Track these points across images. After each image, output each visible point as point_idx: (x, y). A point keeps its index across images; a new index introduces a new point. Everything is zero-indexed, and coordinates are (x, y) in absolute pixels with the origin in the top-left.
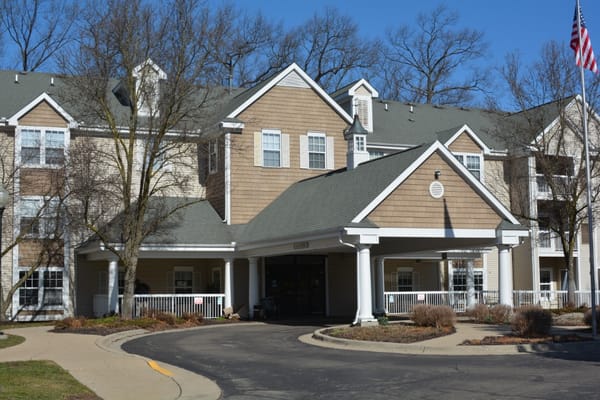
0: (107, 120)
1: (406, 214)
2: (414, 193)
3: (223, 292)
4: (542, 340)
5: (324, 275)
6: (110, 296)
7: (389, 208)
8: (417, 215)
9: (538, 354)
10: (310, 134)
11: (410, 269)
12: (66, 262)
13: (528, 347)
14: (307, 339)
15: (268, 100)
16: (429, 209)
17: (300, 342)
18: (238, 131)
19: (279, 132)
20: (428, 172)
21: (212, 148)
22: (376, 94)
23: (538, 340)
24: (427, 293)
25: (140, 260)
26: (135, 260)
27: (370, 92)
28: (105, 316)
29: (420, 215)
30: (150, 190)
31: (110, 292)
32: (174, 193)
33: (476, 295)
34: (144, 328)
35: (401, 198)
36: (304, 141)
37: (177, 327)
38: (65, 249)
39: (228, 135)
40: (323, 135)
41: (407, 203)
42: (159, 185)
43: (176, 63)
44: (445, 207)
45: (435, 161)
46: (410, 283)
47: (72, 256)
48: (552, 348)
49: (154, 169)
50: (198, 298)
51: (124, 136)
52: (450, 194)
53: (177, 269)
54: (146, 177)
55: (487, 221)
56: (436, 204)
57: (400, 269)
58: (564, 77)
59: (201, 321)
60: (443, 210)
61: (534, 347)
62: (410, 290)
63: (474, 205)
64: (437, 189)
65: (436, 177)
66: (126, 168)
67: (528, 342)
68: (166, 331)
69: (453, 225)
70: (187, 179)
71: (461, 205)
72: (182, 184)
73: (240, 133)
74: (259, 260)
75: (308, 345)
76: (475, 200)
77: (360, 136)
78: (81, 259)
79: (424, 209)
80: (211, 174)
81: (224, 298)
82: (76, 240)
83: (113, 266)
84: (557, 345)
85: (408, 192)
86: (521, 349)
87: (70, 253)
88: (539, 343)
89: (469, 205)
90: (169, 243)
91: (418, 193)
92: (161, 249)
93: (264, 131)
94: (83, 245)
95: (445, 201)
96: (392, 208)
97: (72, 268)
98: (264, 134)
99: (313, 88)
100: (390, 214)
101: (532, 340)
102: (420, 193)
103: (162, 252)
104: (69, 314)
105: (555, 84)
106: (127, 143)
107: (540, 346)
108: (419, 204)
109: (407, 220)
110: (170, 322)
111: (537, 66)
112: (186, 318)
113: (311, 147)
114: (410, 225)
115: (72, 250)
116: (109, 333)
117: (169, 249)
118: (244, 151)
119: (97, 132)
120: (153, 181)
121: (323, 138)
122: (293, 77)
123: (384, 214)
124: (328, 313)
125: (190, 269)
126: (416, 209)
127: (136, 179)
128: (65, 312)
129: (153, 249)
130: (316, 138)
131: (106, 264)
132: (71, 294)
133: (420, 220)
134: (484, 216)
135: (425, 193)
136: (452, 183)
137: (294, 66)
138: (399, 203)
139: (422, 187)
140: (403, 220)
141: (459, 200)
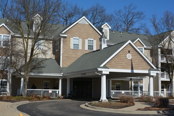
1: (118, 64)
2: (121, 57)
3: (59, 89)
4: (166, 109)
5: (92, 84)
6: (21, 89)
7: (113, 62)
9: (165, 115)
10: (88, 39)
11: (120, 83)
12: (8, 78)
13: (161, 112)
14: (83, 106)
15: (75, 27)
16: (126, 63)
17: (80, 107)
18: (65, 37)
19: (78, 38)
20: (126, 50)
21: (57, 43)
22: (110, 28)
23: (165, 109)
24: (125, 91)
26: (28, 78)
27: (108, 27)
28: (19, 96)
31: (21, 88)
33: (141, 92)
34: (29, 100)
35: (117, 59)
36: (86, 41)
37: (41, 100)
38: (8, 74)
39: (62, 39)
40: (93, 39)
41: (119, 61)
44: (132, 62)
45: (129, 47)
46: (120, 88)
47: (11, 76)
48: (169, 112)
50: (50, 91)
52: (133, 58)
53: (44, 81)
55: (146, 68)
56: (129, 61)
57: (116, 83)
58: (171, 22)
59: (50, 98)
60: (131, 63)
61: (163, 112)
62: (120, 90)
63: (141, 62)
64: (129, 56)
65: (129, 52)
67: (161, 110)
68: (37, 102)
69: (134, 69)
71: (137, 62)
73: (66, 38)
74: (71, 79)
76: (142, 60)
77: (104, 39)
78: (13, 77)
79: (125, 63)
80: (56, 51)
81: (59, 91)
82: (12, 71)
83: (22, 79)
84: (171, 111)
85: (119, 57)
86: (159, 113)
87: (10, 75)
88: (165, 110)
89: (140, 62)
90: (42, 72)
91: (123, 57)
92: (38, 74)
93: (74, 38)
94: (14, 73)
95: (131, 60)
96: (114, 62)
97: (10, 80)
98: (74, 39)
99: (90, 24)
100: (113, 64)
101: (162, 109)
102: (124, 57)
103: (38, 75)
104: (9, 95)
105: (168, 25)
107: (165, 111)
108: (123, 61)
110: (39, 99)
111: (162, 19)
112: (44, 97)
113: (89, 43)
114: (120, 68)
115: (11, 74)
117: (41, 75)
118: (67, 43)
121: (93, 40)
122: (83, 21)
123: (111, 64)
124: (93, 97)
125: (49, 81)
126: (122, 63)
128: (7, 94)
129: (36, 74)
130: (91, 40)
131: (20, 79)
132: (10, 88)
133: (123, 66)
134: (144, 66)
135: (125, 57)
136: (134, 55)
137: (84, 17)
138: (116, 61)
139: (124, 55)
140: (118, 66)
141: (137, 60)
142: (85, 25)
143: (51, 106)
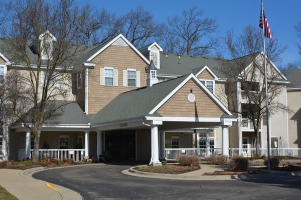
0: (26, 61)
1: (175, 110)
2: (180, 99)
3: (84, 148)
4: (243, 173)
5: (135, 139)
6: (26, 150)
7: (167, 107)
8: (181, 110)
9: (241, 180)
10: (128, 69)
11: (178, 137)
12: (4, 133)
13: (236, 176)
14: (126, 172)
15: (107, 52)
16: (187, 108)
17: (122, 173)
18: (92, 68)
19: (113, 68)
20: (188, 89)
21: (79, 76)
22: (161, 50)
23: (241, 173)
24: (186, 149)
25: (42, 132)
26: (39, 132)
27: (159, 49)
28: (24, 160)
29: (183, 110)
30: (47, 97)
31: (27, 148)
32: (60, 98)
33: (211, 150)
34: (43, 166)
35: (173, 102)
36: (125, 73)
37: (60, 166)
38: (4, 126)
39: (87, 70)
40: (135, 70)
41: (177, 104)
42: (52, 94)
43: (61, 33)
44: (196, 107)
45: (191, 84)
46: (178, 144)
47: (7, 129)
48: (248, 177)
49: (50, 86)
50: (71, 151)
51: (34, 69)
52: (197, 100)
53: (60, 136)
54: (45, 90)
55: (217, 114)
56: (191, 105)
57: (173, 137)
58: (255, 43)
59: (73, 163)
60: (194, 108)
61: (239, 176)
62: (178, 148)
63: (210, 106)
64: (192, 98)
65: (191, 91)
66: (35, 85)
67: (236, 174)
68: (55, 168)
69: (198, 116)
70: (66, 91)
71: (204, 106)
72: (64, 94)
73: (93, 69)
74: (102, 132)
75: (127, 175)
76: (210, 103)
77: (153, 71)
78: (12, 131)
79: (185, 107)
80: (78, 89)
81: (84, 151)
82: (9, 121)
83: (28, 135)
84: (250, 175)
85: (177, 99)
86: (233, 177)
87: (6, 128)
88: (242, 174)
89: (207, 106)
90: (57, 123)
92: (53, 126)
93: (105, 68)
94: (13, 124)
95: (195, 103)
96: (169, 107)
97: (7, 136)
98: (106, 69)
99: (130, 47)
100: (168, 110)
101: (238, 173)
102: (183, 99)
103: (53, 128)
104: (5, 159)
105: (251, 46)
106: (36, 72)
107: (242, 176)
108: (182, 105)
109: (177, 113)
110: (57, 163)
111: (242, 37)
112: (65, 161)
113: (129, 76)
114: (178, 115)
115: (7, 127)
116: (26, 169)
117: (57, 127)
118: (94, 78)
119: (21, 67)
120: (49, 92)
121: (135, 72)
122: (120, 41)
123: (165, 109)
124: (136, 159)
125: (67, 137)
126: (181, 107)
127: (40, 91)
128: (3, 158)
129: (49, 126)
130: (131, 71)
131: (25, 134)
132: (7, 149)
133: (183, 113)
134: (215, 111)
135: (186, 99)
136: (199, 95)
137: (121, 35)
138: (173, 104)
139: (184, 97)
141: (202, 103)
142: (123, 47)
143: (81, 173)
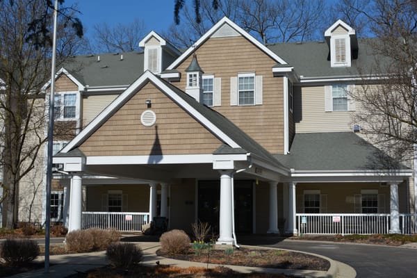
1: (116, 143)
2: (125, 123)
3: (148, 212)
7: (100, 138)
8: (127, 143)
10: (240, 76)
11: (375, 192)
16: (141, 137)
20: (141, 101)
22: (352, 32)
24: (343, 215)
27: (348, 30)
29: (131, 143)
35: (112, 128)
36: (234, 82)
40: (253, 75)
41: (118, 133)
44: (157, 134)
45: (148, 91)
52: (161, 121)
55: (206, 146)
56: (148, 132)
57: (363, 192)
60: (154, 137)
63: (191, 131)
64: (149, 118)
65: (149, 106)
69: (163, 152)
71: (176, 131)
76: (191, 125)
79: (135, 137)
85: (120, 123)
89: (184, 131)
91: (129, 123)
95: (156, 127)
96: (103, 138)
99: (243, 36)
100: (102, 143)
102: (132, 122)
108: (129, 132)
109: (118, 148)
114: (121, 153)
121: (253, 78)
123: (95, 144)
126: (127, 138)
130: (247, 78)
133: (131, 148)
134: (201, 141)
135: (137, 122)
136: (167, 111)
137: (225, 19)
138: (110, 133)
139: (133, 117)
140: (114, 148)
141: (173, 126)
142: (231, 38)
